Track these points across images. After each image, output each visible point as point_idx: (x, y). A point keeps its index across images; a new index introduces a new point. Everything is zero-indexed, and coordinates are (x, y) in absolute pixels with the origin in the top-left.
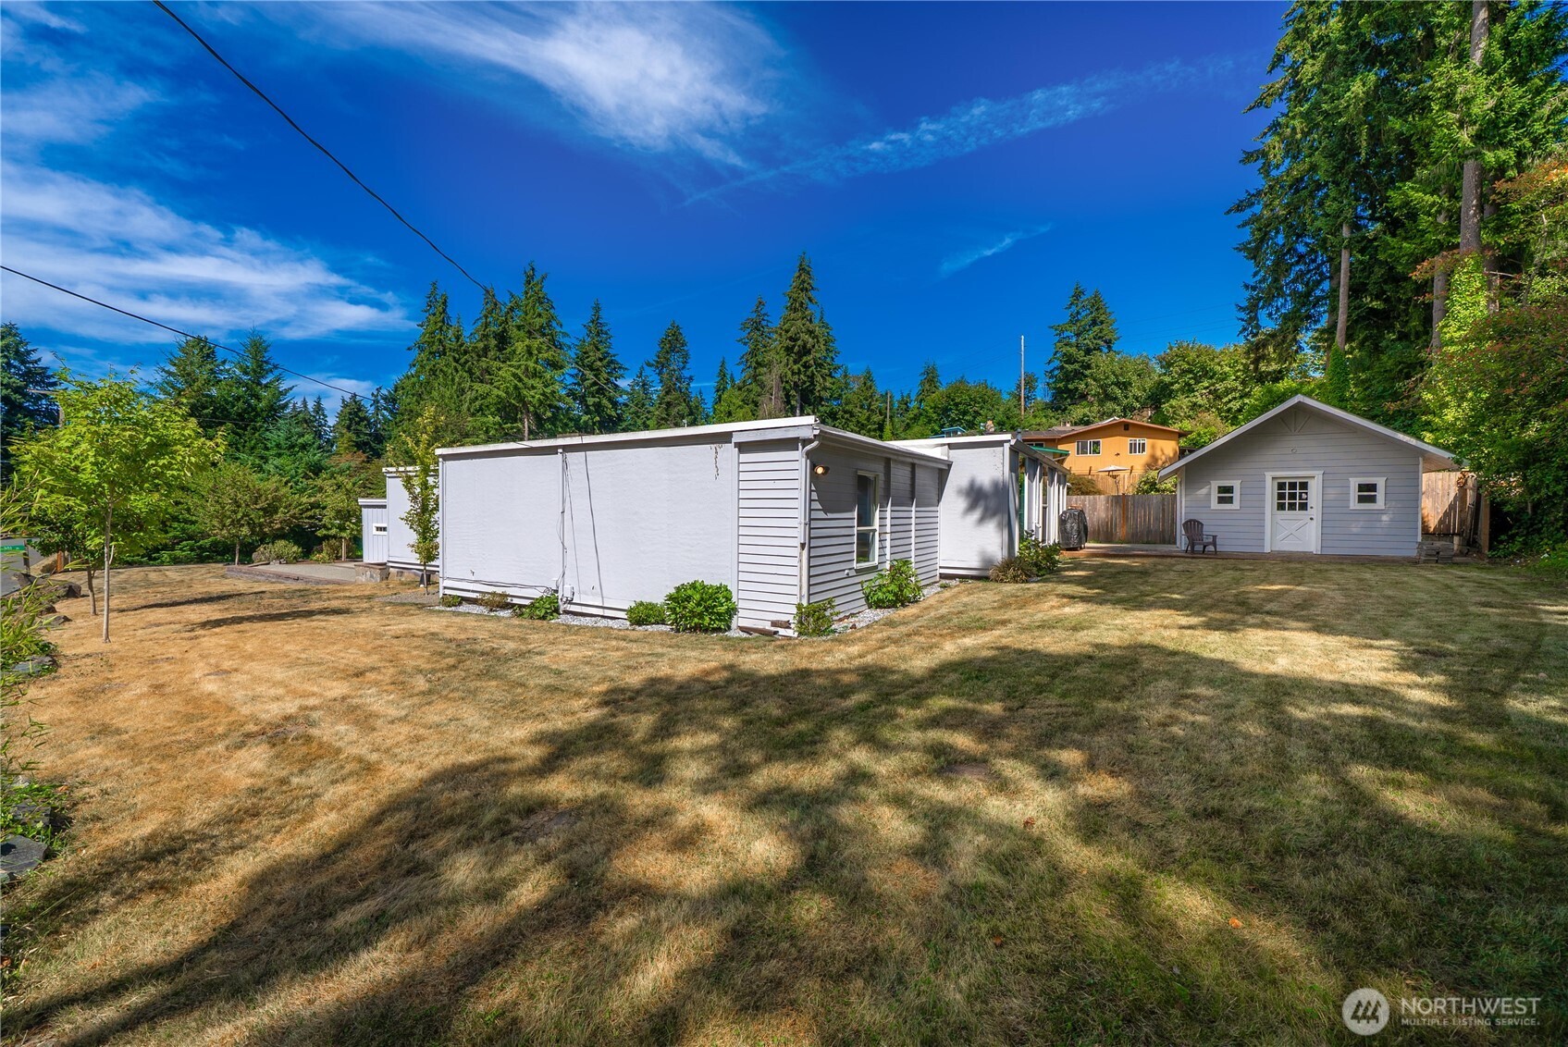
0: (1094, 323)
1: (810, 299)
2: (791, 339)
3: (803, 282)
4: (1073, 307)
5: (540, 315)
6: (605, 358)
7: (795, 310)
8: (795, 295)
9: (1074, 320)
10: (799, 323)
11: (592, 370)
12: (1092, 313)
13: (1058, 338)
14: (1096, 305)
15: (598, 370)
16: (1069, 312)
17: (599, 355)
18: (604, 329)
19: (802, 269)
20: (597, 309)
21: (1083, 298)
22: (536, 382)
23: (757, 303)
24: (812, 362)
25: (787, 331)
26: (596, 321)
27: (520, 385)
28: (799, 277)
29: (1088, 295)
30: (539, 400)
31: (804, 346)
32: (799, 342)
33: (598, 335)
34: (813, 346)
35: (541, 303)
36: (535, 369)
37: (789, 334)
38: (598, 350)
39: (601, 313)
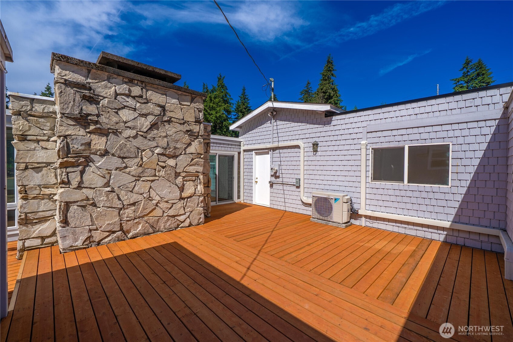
0: (478, 75)
1: (332, 75)
2: (324, 92)
3: (329, 67)
4: (465, 69)
5: (222, 92)
6: (247, 108)
7: (326, 80)
8: (325, 74)
9: (465, 75)
10: (327, 85)
11: (241, 112)
12: (477, 70)
13: (455, 85)
14: (480, 65)
15: (244, 112)
16: (463, 71)
17: (244, 107)
18: (247, 97)
19: (328, 62)
20: (244, 90)
21: (471, 64)
22: (213, 112)
23: (307, 83)
24: (333, 102)
25: (322, 89)
26: (244, 94)
27: (206, 113)
28: (327, 66)
29: (475, 62)
30: (214, 119)
31: (329, 96)
32: (327, 94)
33: (244, 99)
34: (334, 95)
35: (222, 88)
36: (213, 106)
37: (323, 91)
38: (244, 105)
39: (246, 91)
